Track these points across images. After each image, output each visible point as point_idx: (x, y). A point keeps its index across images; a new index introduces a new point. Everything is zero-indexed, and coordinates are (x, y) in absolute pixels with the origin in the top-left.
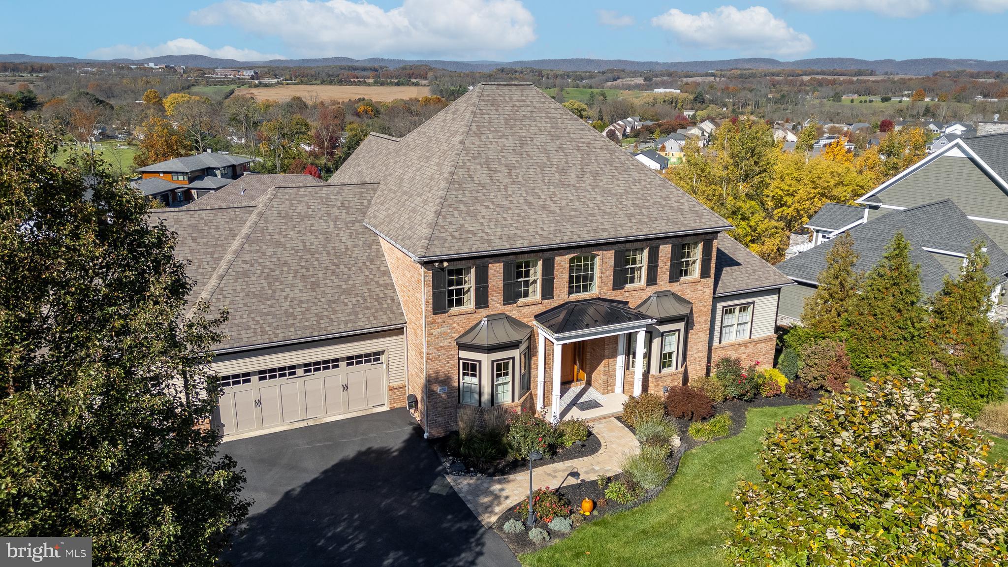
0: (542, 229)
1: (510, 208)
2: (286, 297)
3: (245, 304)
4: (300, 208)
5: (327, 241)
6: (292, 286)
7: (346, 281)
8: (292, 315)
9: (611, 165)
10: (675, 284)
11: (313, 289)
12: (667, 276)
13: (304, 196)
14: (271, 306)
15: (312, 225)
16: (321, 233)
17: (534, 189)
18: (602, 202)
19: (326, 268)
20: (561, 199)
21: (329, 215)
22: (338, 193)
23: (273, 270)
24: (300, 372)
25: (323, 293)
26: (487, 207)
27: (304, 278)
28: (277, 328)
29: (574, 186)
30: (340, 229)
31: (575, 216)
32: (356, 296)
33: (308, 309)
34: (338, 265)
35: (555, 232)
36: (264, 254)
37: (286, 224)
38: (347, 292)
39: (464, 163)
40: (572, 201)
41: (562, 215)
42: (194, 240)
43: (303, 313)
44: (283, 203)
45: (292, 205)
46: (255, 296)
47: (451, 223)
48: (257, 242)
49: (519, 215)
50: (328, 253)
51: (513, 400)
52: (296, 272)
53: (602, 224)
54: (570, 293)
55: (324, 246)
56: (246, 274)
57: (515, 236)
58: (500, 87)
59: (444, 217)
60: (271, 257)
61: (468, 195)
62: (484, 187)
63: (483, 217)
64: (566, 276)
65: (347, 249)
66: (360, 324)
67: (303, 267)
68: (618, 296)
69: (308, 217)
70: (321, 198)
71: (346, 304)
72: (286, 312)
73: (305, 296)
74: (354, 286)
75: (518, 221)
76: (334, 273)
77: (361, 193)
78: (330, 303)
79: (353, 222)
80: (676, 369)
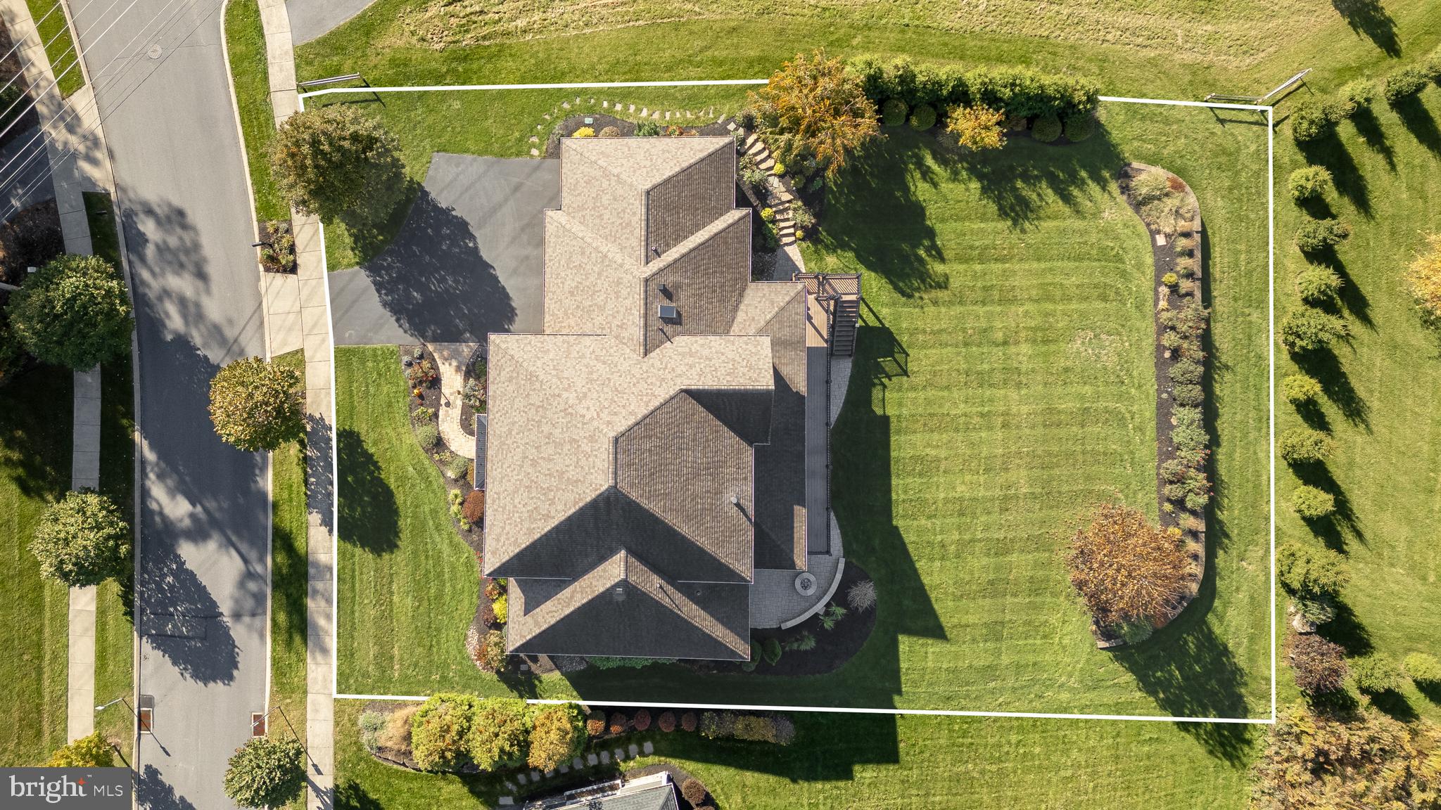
4: (624, 292)
5: (599, 307)
7: (572, 314)
15: (611, 299)
21: (618, 312)
22: (634, 323)
23: (584, 269)
27: (577, 287)
34: (582, 310)
38: (566, 313)
42: (621, 224)
52: (581, 283)
55: (596, 304)
60: (592, 269)
67: (584, 288)
69: (617, 298)
70: (631, 309)
73: (566, 287)
76: (578, 307)
78: (561, 301)
79: (610, 328)
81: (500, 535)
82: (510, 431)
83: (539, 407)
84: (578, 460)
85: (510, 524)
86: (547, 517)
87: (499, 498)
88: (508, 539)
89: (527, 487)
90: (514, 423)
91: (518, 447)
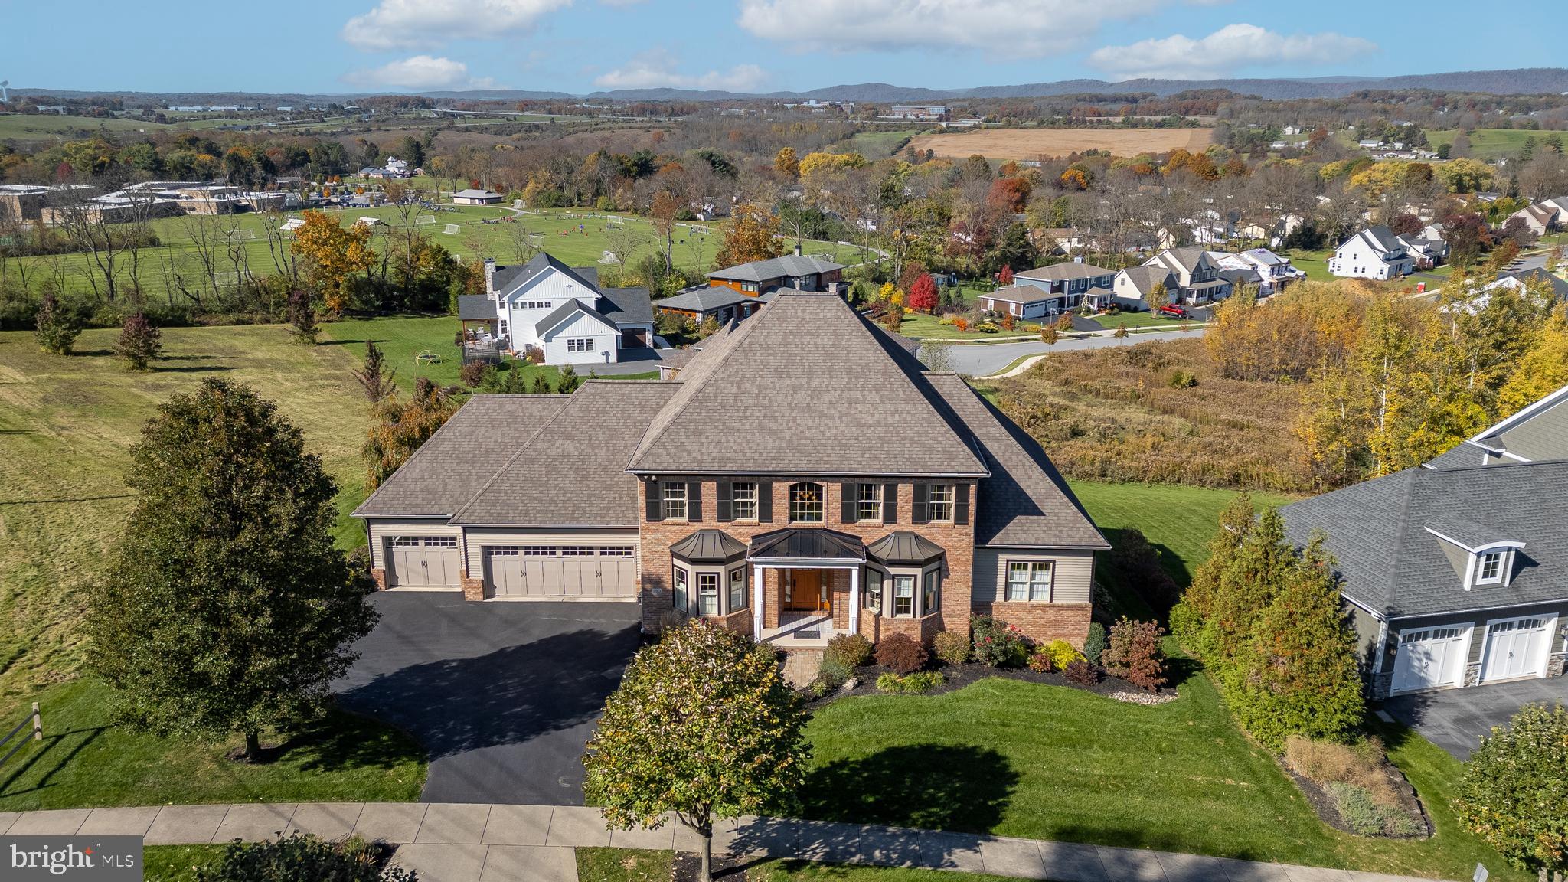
0: (761, 455)
1: (738, 430)
2: (557, 485)
3: (521, 488)
4: (600, 404)
5: (611, 437)
6: (566, 476)
7: (612, 478)
8: (556, 503)
9: (878, 392)
10: (921, 527)
11: (581, 481)
12: (909, 516)
13: (609, 391)
14: (541, 492)
15: (605, 421)
16: (609, 430)
17: (776, 411)
18: (843, 432)
19: (600, 464)
20: (799, 425)
21: (623, 412)
22: (641, 391)
23: (555, 460)
24: (559, 553)
25: (589, 486)
26: (716, 427)
27: (577, 470)
28: (538, 512)
29: (821, 412)
30: (628, 427)
31: (804, 445)
32: (616, 492)
33: (570, 499)
34: (610, 461)
35: (773, 459)
36: (553, 445)
37: (582, 417)
38: (608, 488)
39: (716, 381)
40: (809, 428)
41: (791, 441)
42: (509, 424)
43: (564, 502)
44: (588, 397)
45: (594, 400)
46: (532, 481)
47: (672, 440)
48: (552, 432)
49: (745, 438)
50: (608, 449)
51: (720, 614)
52: (573, 464)
53: (829, 455)
54: (792, 518)
55: (607, 442)
56: (532, 461)
57: (729, 459)
58: (798, 299)
59: (670, 434)
60: (558, 448)
61: (704, 413)
62: (723, 407)
63: (707, 437)
64: (786, 502)
65: (625, 447)
66: (608, 519)
67: (581, 460)
68: (849, 529)
69: (604, 412)
70: (623, 395)
71: (603, 499)
72: (551, 499)
74: (617, 483)
75: (740, 444)
77: (663, 392)
78: (590, 497)
79: (642, 422)
80: (914, 616)
82: (772, 433)
83: (739, 388)
84: (809, 333)
85: (905, 430)
87: (870, 449)
88: (926, 433)
89: (850, 404)
90: (761, 426)
91: (795, 420)
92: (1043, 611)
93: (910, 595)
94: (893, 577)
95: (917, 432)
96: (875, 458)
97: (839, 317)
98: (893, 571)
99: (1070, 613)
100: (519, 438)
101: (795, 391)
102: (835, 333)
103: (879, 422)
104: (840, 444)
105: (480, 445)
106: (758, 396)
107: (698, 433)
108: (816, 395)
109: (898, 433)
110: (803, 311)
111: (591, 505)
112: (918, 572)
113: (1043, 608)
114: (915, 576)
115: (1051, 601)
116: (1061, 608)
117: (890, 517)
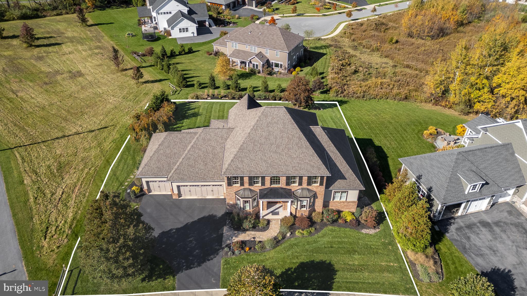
0: (262, 169)
1: (254, 160)
2: (198, 167)
3: (187, 168)
4: (208, 137)
5: (213, 149)
6: (200, 164)
8: (198, 173)
9: (297, 145)
10: (309, 186)
11: (205, 166)
12: (306, 184)
13: (211, 132)
14: (193, 170)
15: (210, 143)
16: (212, 146)
17: (265, 153)
18: (286, 160)
19: (210, 159)
20: (273, 158)
21: (216, 140)
22: (221, 132)
23: (196, 158)
24: (200, 186)
25: (208, 167)
26: (248, 159)
27: (204, 162)
28: (193, 177)
29: (280, 153)
30: (218, 145)
31: (275, 165)
32: (216, 169)
33: (202, 172)
35: (265, 171)
36: (195, 152)
37: (203, 142)
38: (214, 168)
39: (247, 142)
40: (276, 159)
41: (270, 164)
42: (180, 143)
44: (204, 134)
45: (206, 135)
46: (190, 166)
48: (194, 148)
49: (256, 163)
50: (212, 154)
51: (250, 210)
52: (202, 159)
53: (282, 169)
54: (271, 184)
55: (212, 151)
56: (189, 158)
57: (252, 171)
58: (271, 109)
59: (233, 162)
60: (197, 153)
61: (243, 154)
62: (249, 152)
63: (245, 163)
64: (269, 181)
65: (218, 153)
66: (215, 179)
67: (204, 158)
68: (288, 187)
69: (210, 140)
70: (215, 133)
71: (213, 172)
72: (197, 172)
73: (203, 168)
74: (216, 166)
75: (255, 165)
76: (212, 161)
77: (228, 132)
78: (208, 171)
79: (222, 143)
80: (307, 209)
81: (311, 165)
82: (265, 161)
83: (254, 144)
84: (275, 123)
85: (305, 159)
86: (300, 139)
87: (295, 167)
88: (312, 160)
89: (288, 150)
90: (261, 159)
91: (271, 156)
92: (344, 203)
93: (306, 204)
94: (301, 201)
95: (309, 160)
96: (296, 170)
97: (285, 116)
98: (301, 199)
99: (351, 203)
100: (184, 148)
101: (271, 145)
102: (283, 123)
103: (297, 157)
104: (285, 165)
105: (172, 151)
106: (260, 147)
107: (242, 161)
108: (278, 147)
109: (303, 161)
110: (273, 114)
111: (209, 174)
112: (308, 199)
113: (344, 202)
114: (307, 200)
115: (346, 200)
116: (349, 202)
117: (300, 184)
